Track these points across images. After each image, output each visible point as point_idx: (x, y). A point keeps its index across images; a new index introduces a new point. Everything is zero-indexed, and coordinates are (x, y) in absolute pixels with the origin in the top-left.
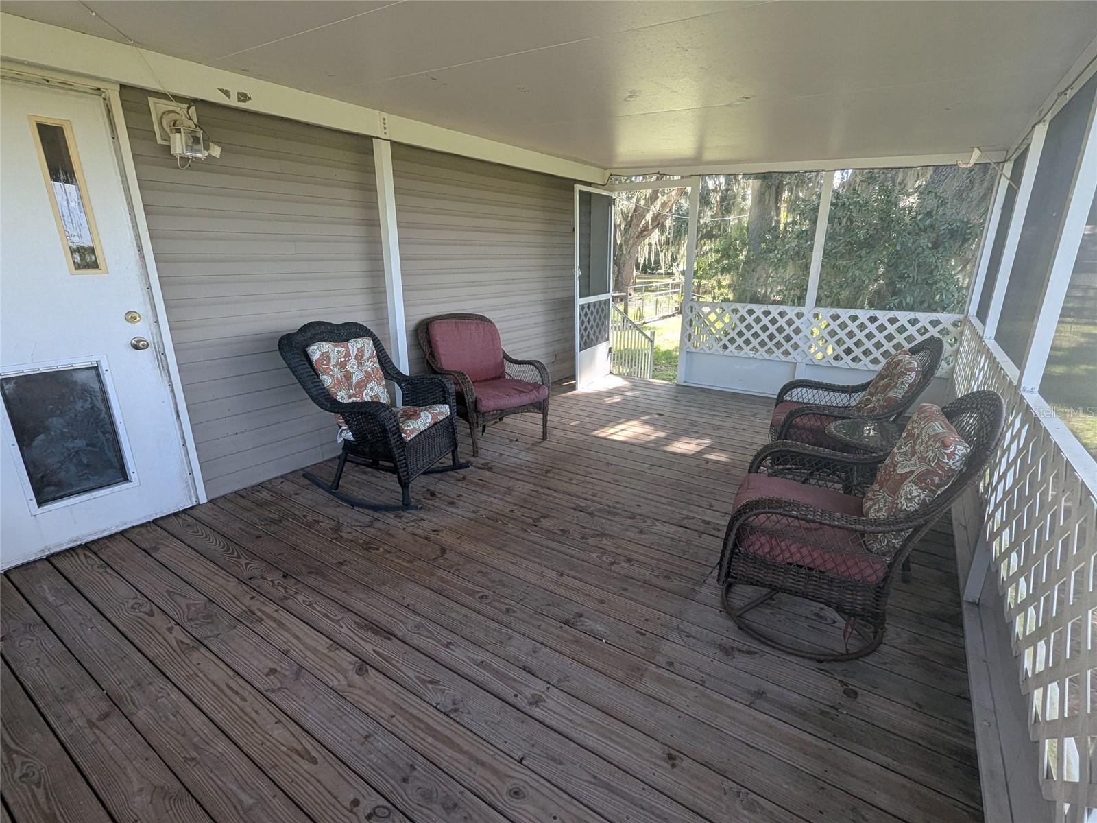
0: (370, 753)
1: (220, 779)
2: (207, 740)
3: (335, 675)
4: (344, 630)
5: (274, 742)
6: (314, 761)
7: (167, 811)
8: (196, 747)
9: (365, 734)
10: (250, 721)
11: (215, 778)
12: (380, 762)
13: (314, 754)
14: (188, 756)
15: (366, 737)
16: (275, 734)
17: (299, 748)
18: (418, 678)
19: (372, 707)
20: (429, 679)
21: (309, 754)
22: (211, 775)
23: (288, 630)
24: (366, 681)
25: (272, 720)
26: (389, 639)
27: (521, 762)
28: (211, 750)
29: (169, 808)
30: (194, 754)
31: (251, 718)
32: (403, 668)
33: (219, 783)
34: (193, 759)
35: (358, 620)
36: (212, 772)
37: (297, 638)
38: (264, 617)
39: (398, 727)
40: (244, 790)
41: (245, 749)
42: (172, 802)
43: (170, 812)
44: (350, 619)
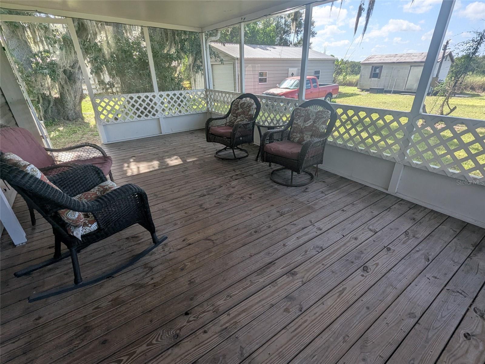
0: (341, 271)
1: (355, 323)
2: (333, 333)
3: (295, 283)
4: (261, 280)
5: (334, 304)
6: (344, 289)
7: (373, 342)
8: (337, 338)
9: (331, 273)
10: (321, 316)
11: (355, 325)
12: (345, 269)
13: (341, 289)
14: (342, 341)
15: (333, 272)
16: (329, 304)
17: (338, 294)
18: (302, 256)
19: (317, 270)
20: (304, 253)
21: (341, 291)
22: (353, 327)
23: (252, 306)
24: (301, 272)
25: (322, 306)
26: (275, 263)
27: (344, 236)
28: (339, 330)
29: (372, 342)
30: (341, 338)
31: (320, 315)
32: (296, 260)
33: (357, 323)
34: (344, 338)
35: (256, 274)
36: (351, 327)
37: (260, 301)
38: (234, 320)
39: (329, 263)
40: (360, 312)
41: (338, 315)
42: (368, 342)
43: (373, 341)
44: (253, 278)
